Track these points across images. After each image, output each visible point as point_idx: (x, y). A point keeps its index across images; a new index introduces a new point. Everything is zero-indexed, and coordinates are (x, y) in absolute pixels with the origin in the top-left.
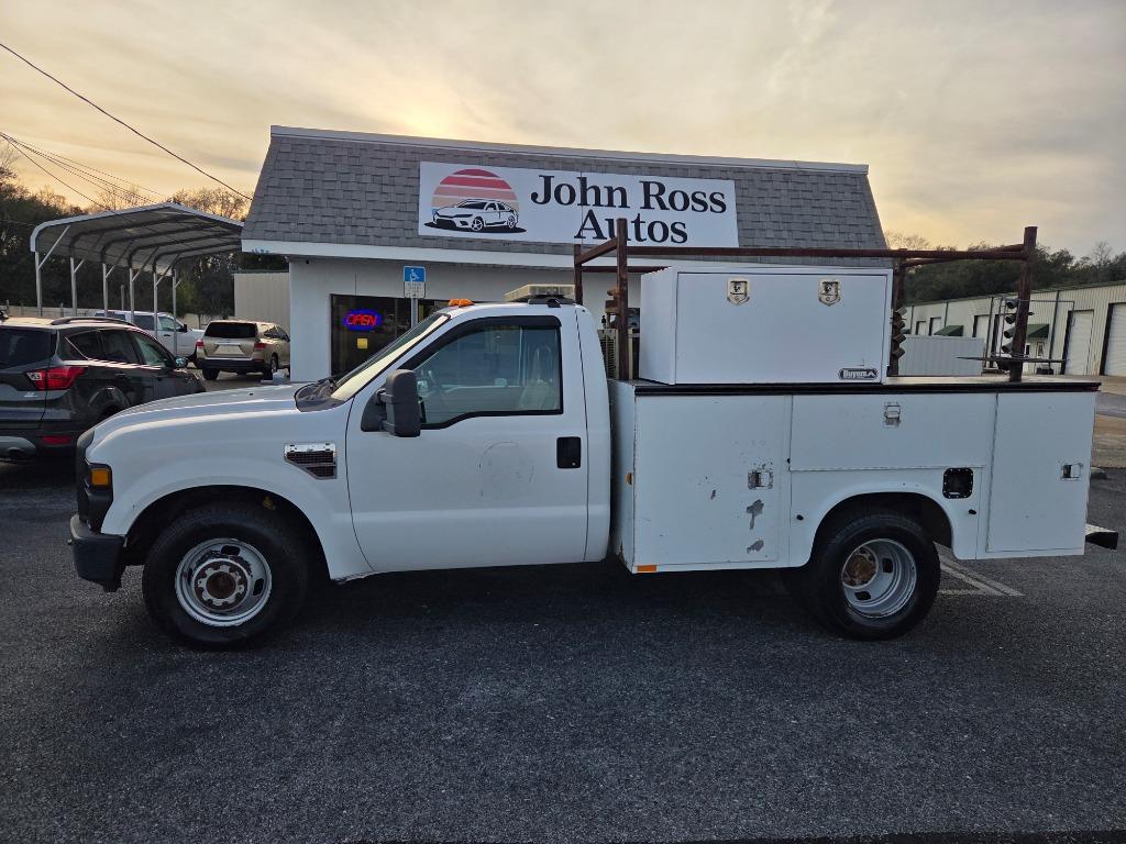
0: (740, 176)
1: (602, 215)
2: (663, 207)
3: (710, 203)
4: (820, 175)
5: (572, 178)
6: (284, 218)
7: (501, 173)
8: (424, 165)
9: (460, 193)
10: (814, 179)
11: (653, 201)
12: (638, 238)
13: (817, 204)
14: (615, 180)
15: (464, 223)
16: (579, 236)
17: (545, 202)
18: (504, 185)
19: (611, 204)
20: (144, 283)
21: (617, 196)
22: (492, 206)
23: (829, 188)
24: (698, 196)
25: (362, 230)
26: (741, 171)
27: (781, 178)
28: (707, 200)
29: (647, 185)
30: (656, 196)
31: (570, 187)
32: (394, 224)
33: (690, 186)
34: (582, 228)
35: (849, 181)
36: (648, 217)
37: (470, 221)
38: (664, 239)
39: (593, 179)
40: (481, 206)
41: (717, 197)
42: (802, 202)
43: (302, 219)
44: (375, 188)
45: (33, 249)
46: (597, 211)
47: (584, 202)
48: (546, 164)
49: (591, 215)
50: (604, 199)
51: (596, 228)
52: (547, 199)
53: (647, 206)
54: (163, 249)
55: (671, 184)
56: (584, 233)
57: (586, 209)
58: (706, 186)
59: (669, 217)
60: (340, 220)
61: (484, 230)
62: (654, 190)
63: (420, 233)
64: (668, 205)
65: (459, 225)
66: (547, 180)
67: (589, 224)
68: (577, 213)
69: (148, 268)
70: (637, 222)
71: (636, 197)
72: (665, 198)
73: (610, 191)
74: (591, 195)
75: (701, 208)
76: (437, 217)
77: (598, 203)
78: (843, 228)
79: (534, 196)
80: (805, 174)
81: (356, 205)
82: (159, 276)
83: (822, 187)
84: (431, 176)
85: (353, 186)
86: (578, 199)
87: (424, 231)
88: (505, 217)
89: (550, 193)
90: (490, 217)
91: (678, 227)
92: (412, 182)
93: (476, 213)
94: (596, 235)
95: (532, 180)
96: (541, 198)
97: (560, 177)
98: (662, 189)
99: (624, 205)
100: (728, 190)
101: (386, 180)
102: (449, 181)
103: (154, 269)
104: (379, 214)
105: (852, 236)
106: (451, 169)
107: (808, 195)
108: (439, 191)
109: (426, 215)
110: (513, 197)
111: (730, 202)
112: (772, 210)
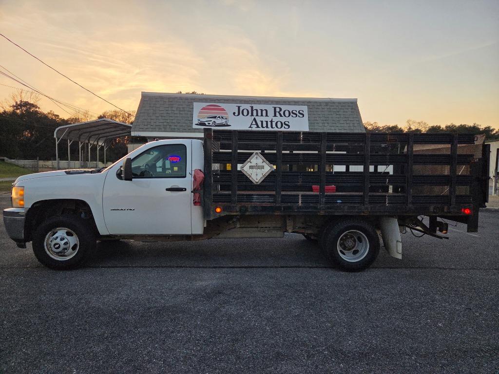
0: (309, 104)
1: (259, 119)
2: (281, 116)
3: (298, 114)
4: (339, 103)
5: (248, 107)
6: (146, 124)
7: (222, 105)
8: (195, 104)
9: (207, 113)
10: (337, 104)
11: (277, 114)
12: (272, 127)
13: (338, 113)
14: (263, 107)
15: (209, 124)
16: (250, 127)
17: (238, 115)
18: (223, 110)
19: (262, 115)
20: (94, 148)
21: (264, 112)
22: (219, 117)
23: (343, 108)
24: (294, 112)
25: (173, 127)
26: (309, 102)
27: (325, 104)
28: (297, 113)
29: (275, 108)
30: (279, 112)
31: (247, 110)
32: (184, 125)
33: (291, 108)
34: (251, 124)
35: (350, 105)
36: (275, 119)
37: (211, 123)
38: (281, 127)
39: (255, 107)
40: (215, 117)
41: (301, 112)
42: (332, 113)
43: (152, 124)
44: (178, 112)
45: (55, 136)
46: (257, 118)
47: (252, 115)
48: (238, 102)
49: (255, 119)
50: (259, 114)
51: (257, 124)
52: (239, 114)
53: (275, 116)
54: (101, 136)
55: (284, 108)
56: (252, 126)
57: (253, 117)
58: (297, 108)
59: (283, 119)
60: (165, 124)
61: (216, 126)
62: (278, 110)
63: (193, 127)
64: (283, 115)
65: (207, 124)
66: (239, 108)
67: (254, 123)
68: (250, 119)
69: (95, 143)
70: (272, 122)
71: (271, 113)
72: (282, 113)
73: (262, 111)
74: (255, 112)
75: (295, 116)
76: (199, 122)
77: (257, 115)
78: (348, 122)
79: (234, 113)
80: (334, 103)
81: (171, 118)
82: (99, 146)
83: (340, 107)
84: (197, 107)
85: (170, 112)
86: (250, 114)
87: (194, 126)
88: (223, 121)
89: (240, 112)
90: (218, 121)
91: (286, 123)
92: (190, 110)
93: (213, 120)
94: (256, 126)
95: (233, 108)
96: (237, 114)
97: (243, 106)
98: (281, 110)
99: (267, 115)
100: (305, 109)
101: (182, 109)
102: (204, 109)
103: (98, 144)
104: (179, 121)
105: (351, 125)
106: (204, 105)
107: (335, 110)
108: (200, 113)
109: (195, 121)
110: (227, 114)
111: (306, 113)
112: (321, 116)
